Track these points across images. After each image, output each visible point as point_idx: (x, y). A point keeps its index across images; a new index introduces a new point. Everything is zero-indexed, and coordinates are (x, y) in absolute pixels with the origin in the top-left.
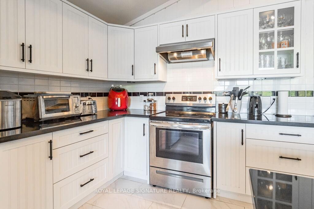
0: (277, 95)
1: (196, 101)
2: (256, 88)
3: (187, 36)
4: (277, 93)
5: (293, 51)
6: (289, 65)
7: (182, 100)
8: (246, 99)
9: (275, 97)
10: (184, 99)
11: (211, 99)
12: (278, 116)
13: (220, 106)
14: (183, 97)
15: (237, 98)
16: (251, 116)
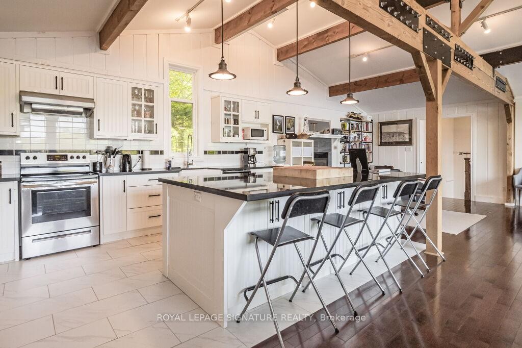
0: (142, 153)
1: (67, 160)
2: (125, 147)
3: (62, 89)
4: (142, 152)
5: (153, 121)
6: (150, 132)
7: (48, 160)
8: (119, 157)
9: (140, 155)
10: (51, 158)
11: (84, 157)
12: (143, 169)
13: (94, 165)
14: (48, 156)
15: (112, 157)
16: (124, 170)
